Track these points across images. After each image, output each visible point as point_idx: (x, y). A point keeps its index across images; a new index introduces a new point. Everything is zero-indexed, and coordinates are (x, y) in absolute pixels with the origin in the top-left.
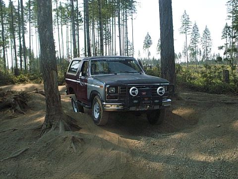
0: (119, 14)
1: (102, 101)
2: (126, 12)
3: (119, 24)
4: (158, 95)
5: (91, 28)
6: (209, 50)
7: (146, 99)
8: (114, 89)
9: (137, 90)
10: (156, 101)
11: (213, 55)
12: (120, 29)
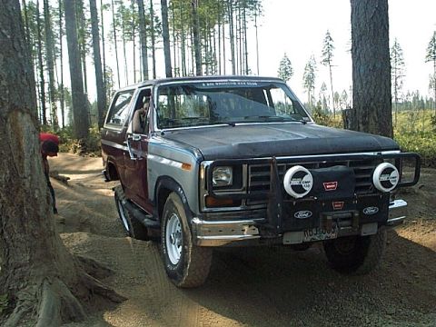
0: (231, 18)
1: (191, 214)
2: (244, 14)
3: (232, 37)
4: (377, 190)
5: (180, 46)
6: (399, 84)
7: (337, 205)
8: (229, 171)
9: (309, 178)
10: (370, 210)
11: (406, 94)
12: (232, 45)
